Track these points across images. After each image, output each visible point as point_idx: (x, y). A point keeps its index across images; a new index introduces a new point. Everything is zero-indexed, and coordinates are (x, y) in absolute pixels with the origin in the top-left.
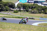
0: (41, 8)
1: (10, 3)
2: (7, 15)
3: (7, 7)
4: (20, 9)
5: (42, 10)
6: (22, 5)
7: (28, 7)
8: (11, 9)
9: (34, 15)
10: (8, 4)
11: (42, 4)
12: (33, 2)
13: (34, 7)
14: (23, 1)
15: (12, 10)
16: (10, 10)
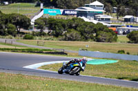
0: (91, 27)
1: (19, 15)
2: (5, 44)
3: (10, 25)
4: (42, 31)
5: (92, 32)
6: (45, 22)
7: (60, 24)
8: (22, 30)
9: (70, 45)
10: (14, 18)
11: (95, 19)
12: (76, 13)
13: (74, 25)
14: (52, 12)
15: (23, 33)
16: (19, 32)
